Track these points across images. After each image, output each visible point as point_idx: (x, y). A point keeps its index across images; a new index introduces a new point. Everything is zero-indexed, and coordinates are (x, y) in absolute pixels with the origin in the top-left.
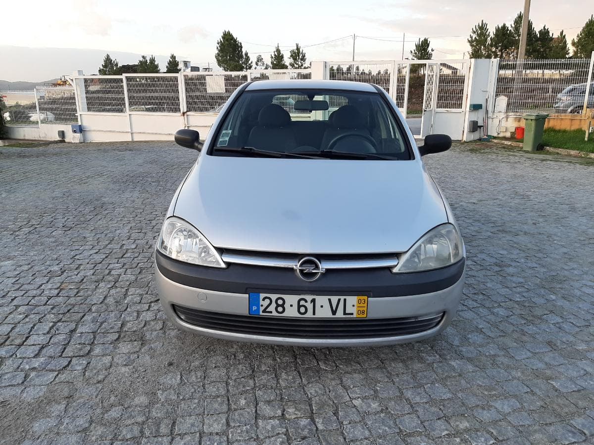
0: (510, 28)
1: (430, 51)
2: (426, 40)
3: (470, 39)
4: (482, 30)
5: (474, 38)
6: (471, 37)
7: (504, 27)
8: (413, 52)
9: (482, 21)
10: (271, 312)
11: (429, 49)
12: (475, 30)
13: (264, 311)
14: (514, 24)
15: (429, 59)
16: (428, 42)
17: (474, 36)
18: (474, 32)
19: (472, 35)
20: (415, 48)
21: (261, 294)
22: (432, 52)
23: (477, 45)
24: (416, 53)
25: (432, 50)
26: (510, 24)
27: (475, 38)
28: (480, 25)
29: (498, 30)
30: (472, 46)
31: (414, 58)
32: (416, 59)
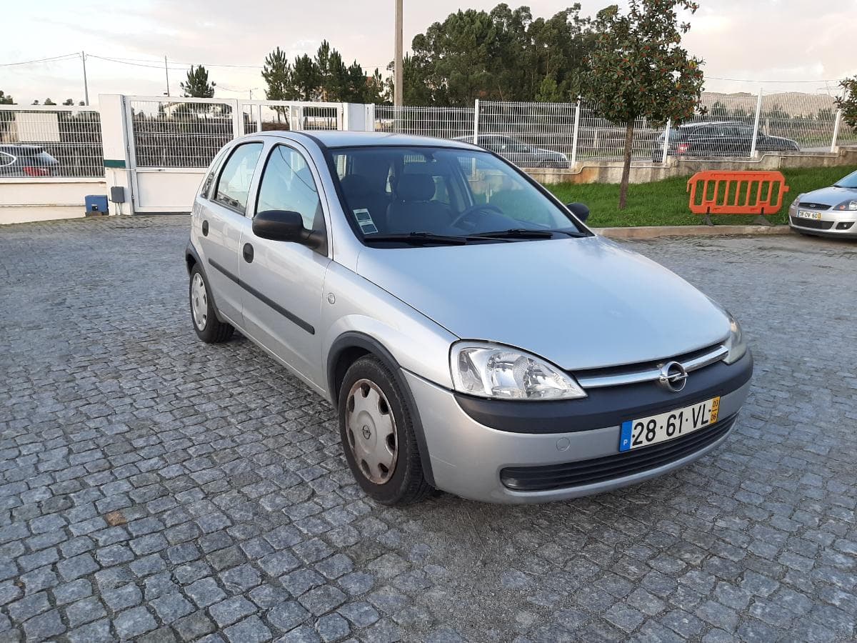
0: (313, 61)
1: (210, 85)
2: (201, 70)
3: (264, 72)
4: (278, 60)
5: (269, 71)
6: (266, 70)
7: (306, 58)
8: (185, 85)
9: (278, 48)
10: (641, 442)
11: (209, 82)
12: (269, 59)
13: (635, 443)
14: (319, 56)
15: (210, 96)
16: (206, 72)
17: (270, 68)
18: (269, 63)
19: (267, 66)
20: (187, 79)
21: (634, 421)
22: (214, 87)
23: (275, 81)
24: (189, 87)
25: (213, 84)
26: (313, 56)
27: (271, 71)
28: (276, 54)
29: (298, 61)
30: (268, 81)
31: (187, 94)
32: (190, 95)
